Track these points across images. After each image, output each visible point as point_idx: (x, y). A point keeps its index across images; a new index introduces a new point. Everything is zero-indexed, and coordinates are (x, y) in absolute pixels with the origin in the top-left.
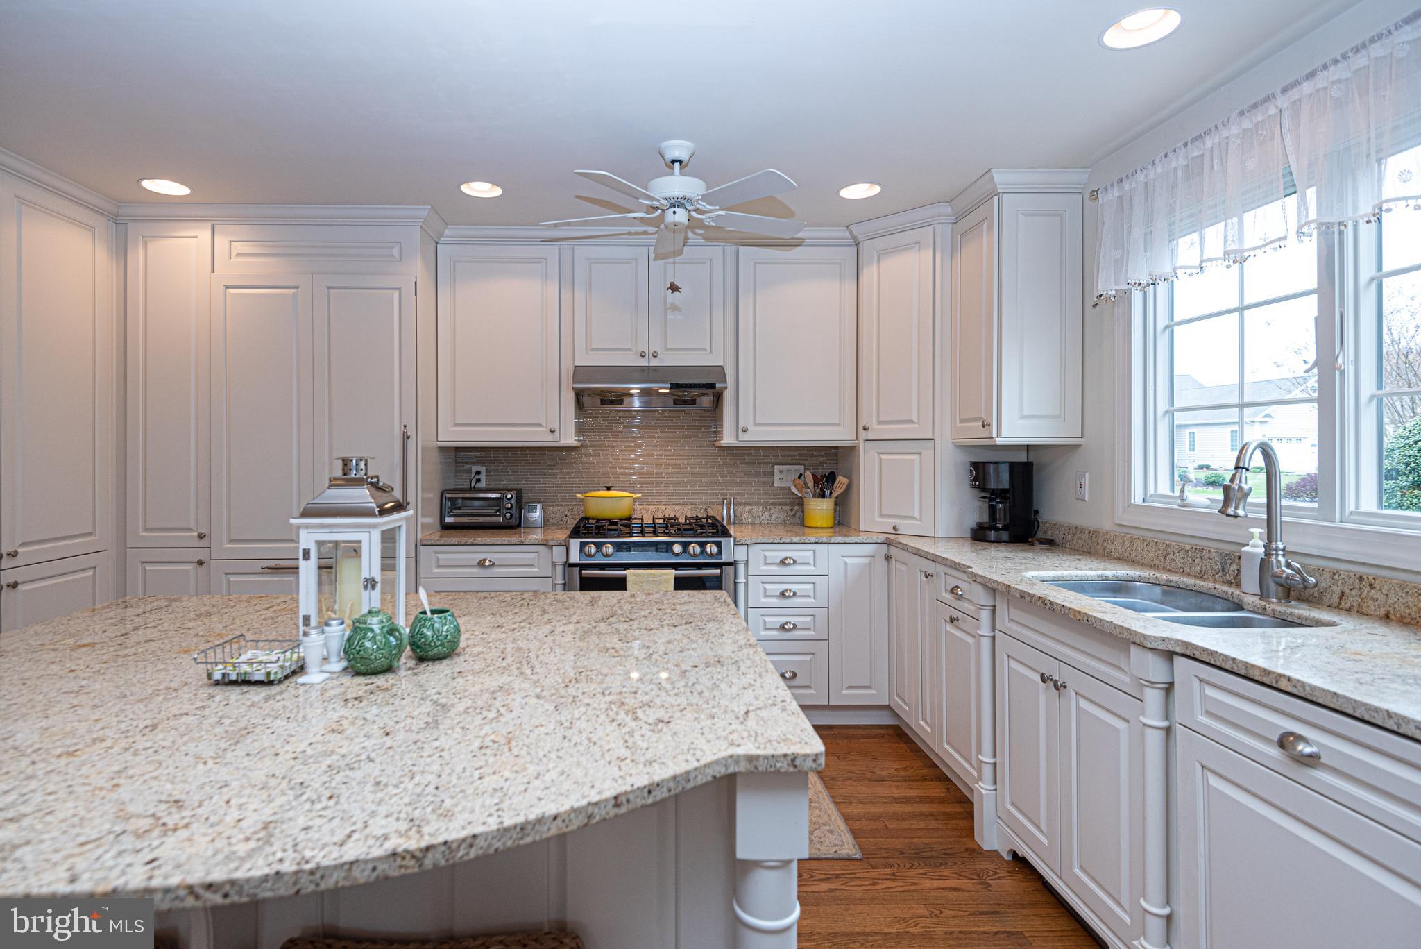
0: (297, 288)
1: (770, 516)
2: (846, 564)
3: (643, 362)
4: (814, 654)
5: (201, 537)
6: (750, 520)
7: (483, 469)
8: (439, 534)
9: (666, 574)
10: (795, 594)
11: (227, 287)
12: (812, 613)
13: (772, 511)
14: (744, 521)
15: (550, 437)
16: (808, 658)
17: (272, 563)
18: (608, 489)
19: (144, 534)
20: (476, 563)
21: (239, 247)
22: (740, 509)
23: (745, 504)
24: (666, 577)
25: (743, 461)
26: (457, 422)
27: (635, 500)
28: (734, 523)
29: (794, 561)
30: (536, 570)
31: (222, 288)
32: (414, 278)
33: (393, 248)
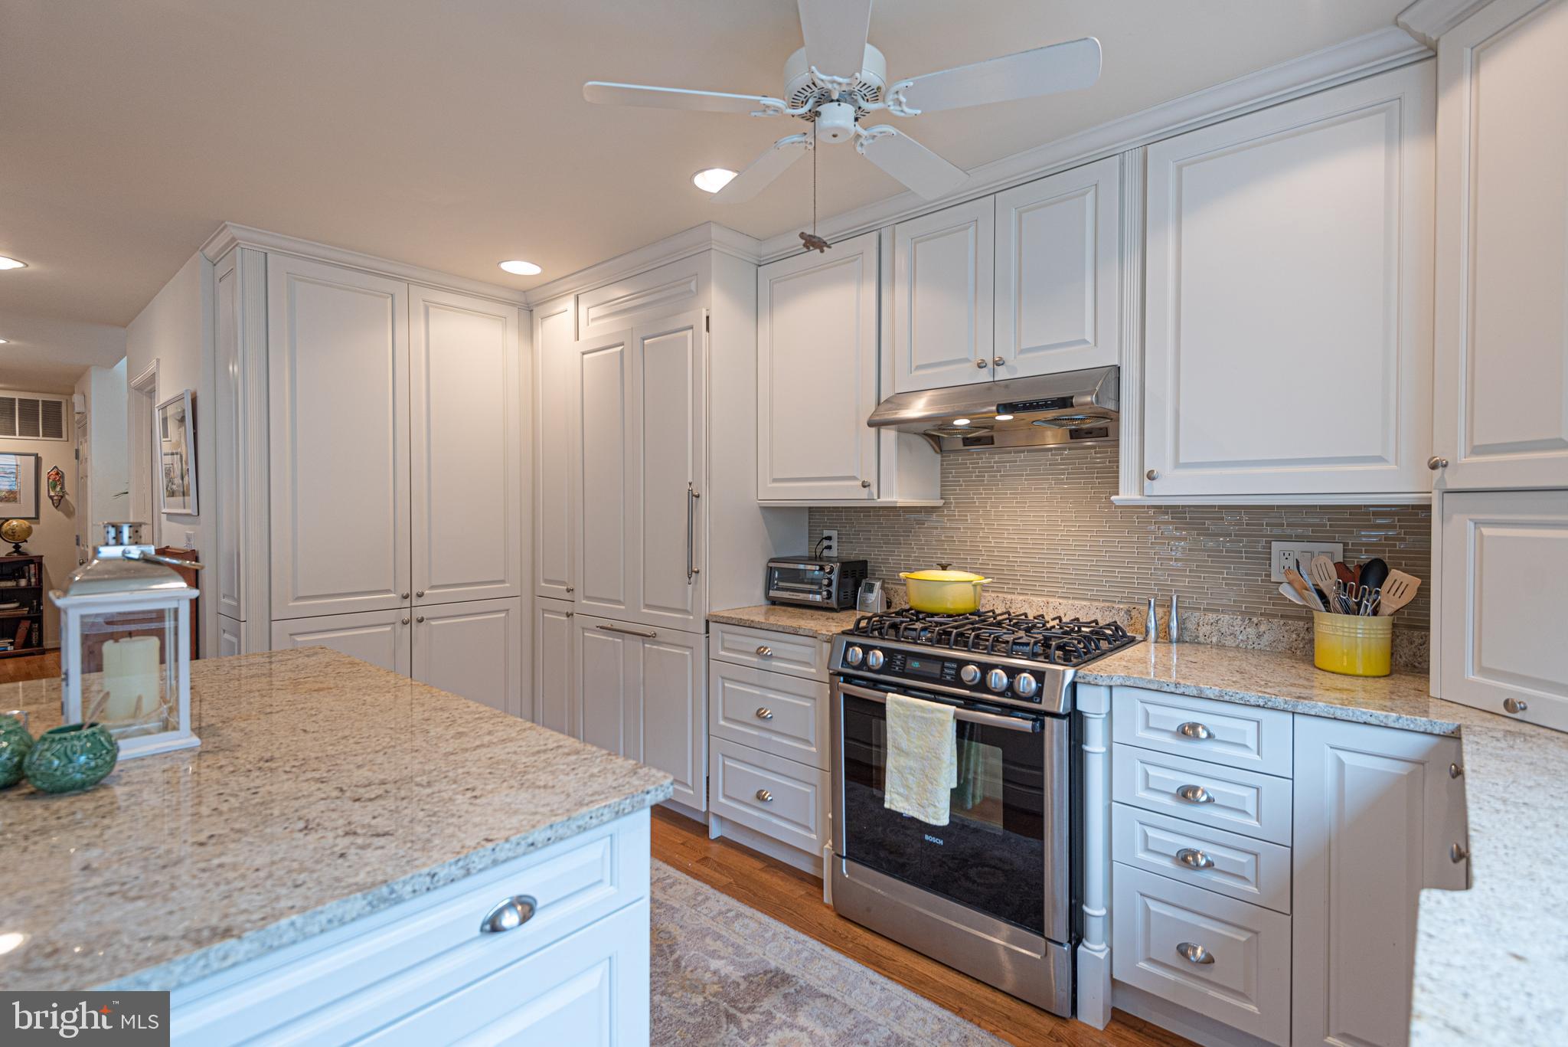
0: (622, 344)
1: (1259, 636)
2: (1341, 764)
3: (984, 376)
4: (1256, 933)
5: (568, 591)
6: (1214, 640)
7: (834, 534)
8: (764, 609)
9: (940, 711)
10: (1210, 800)
11: (583, 354)
12: (1256, 851)
13: (1262, 628)
14: (1201, 639)
15: (864, 494)
16: (1242, 937)
17: (607, 623)
18: (944, 568)
19: (543, 584)
20: (754, 650)
21: (595, 312)
22: (1193, 618)
23: (1205, 609)
24: (939, 715)
25: (1205, 532)
26: (775, 477)
27: (985, 588)
28: (1179, 641)
29: (1210, 736)
30: (813, 670)
31: (579, 355)
32: (704, 310)
33: (690, 282)
